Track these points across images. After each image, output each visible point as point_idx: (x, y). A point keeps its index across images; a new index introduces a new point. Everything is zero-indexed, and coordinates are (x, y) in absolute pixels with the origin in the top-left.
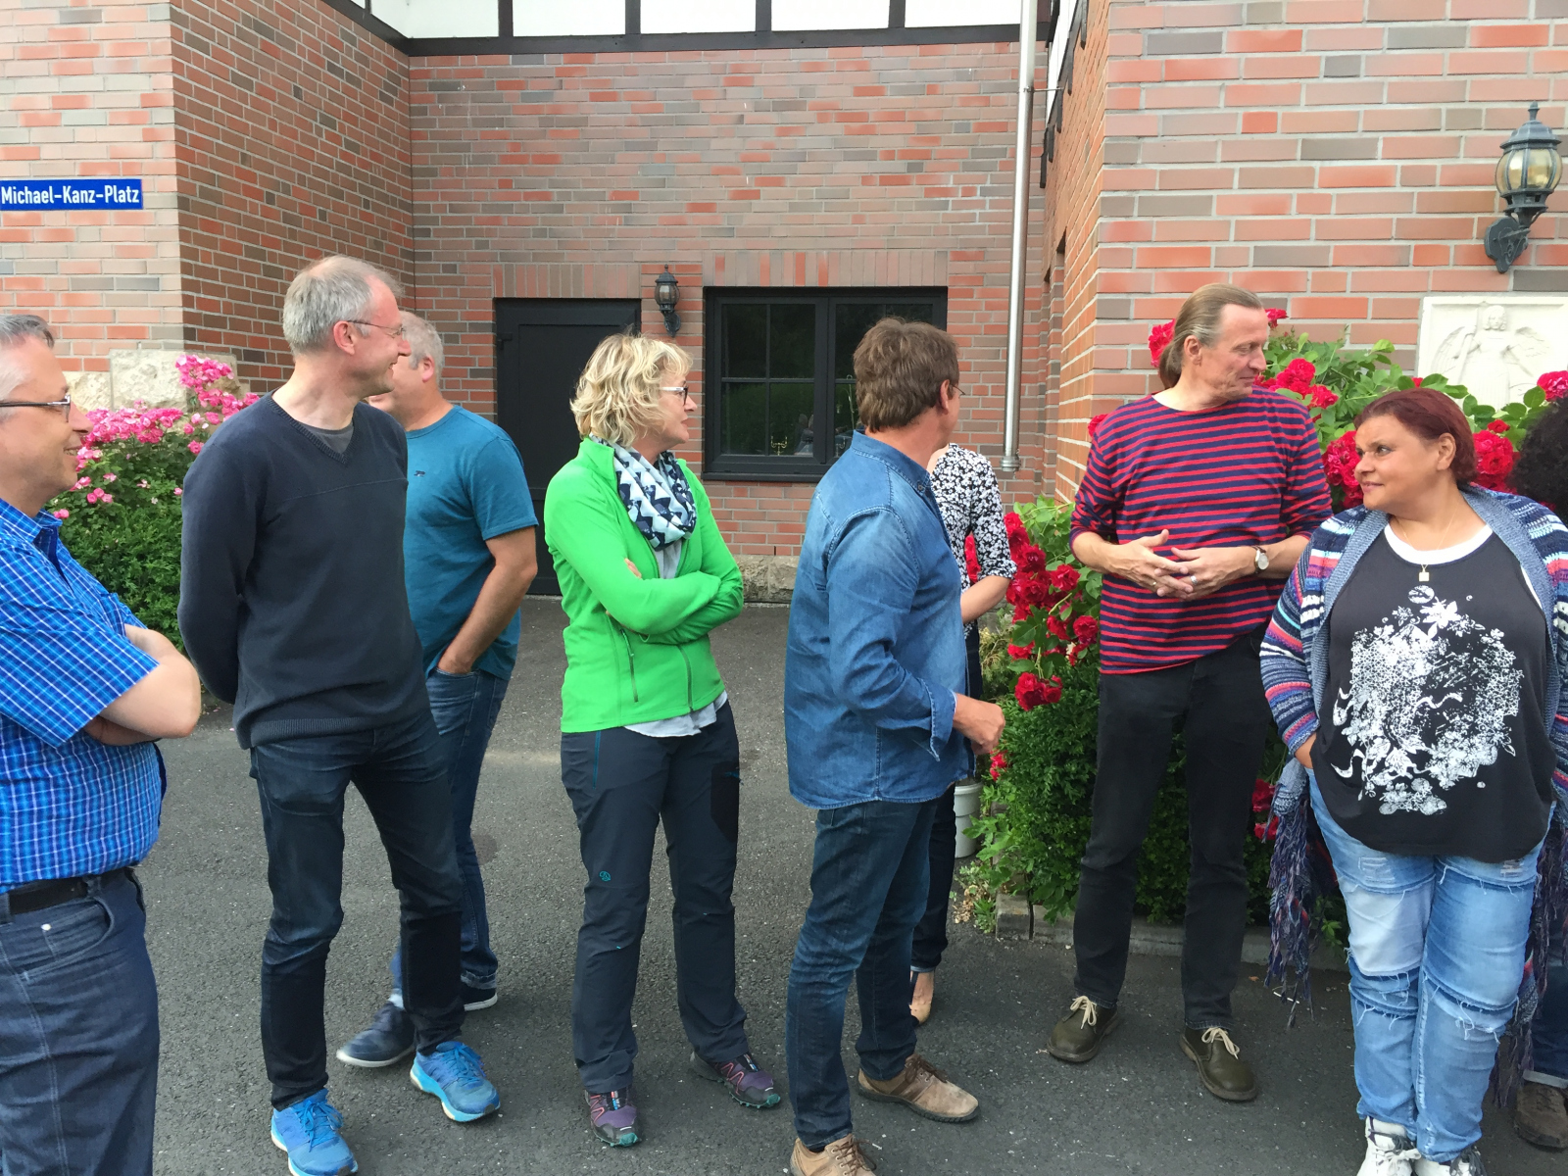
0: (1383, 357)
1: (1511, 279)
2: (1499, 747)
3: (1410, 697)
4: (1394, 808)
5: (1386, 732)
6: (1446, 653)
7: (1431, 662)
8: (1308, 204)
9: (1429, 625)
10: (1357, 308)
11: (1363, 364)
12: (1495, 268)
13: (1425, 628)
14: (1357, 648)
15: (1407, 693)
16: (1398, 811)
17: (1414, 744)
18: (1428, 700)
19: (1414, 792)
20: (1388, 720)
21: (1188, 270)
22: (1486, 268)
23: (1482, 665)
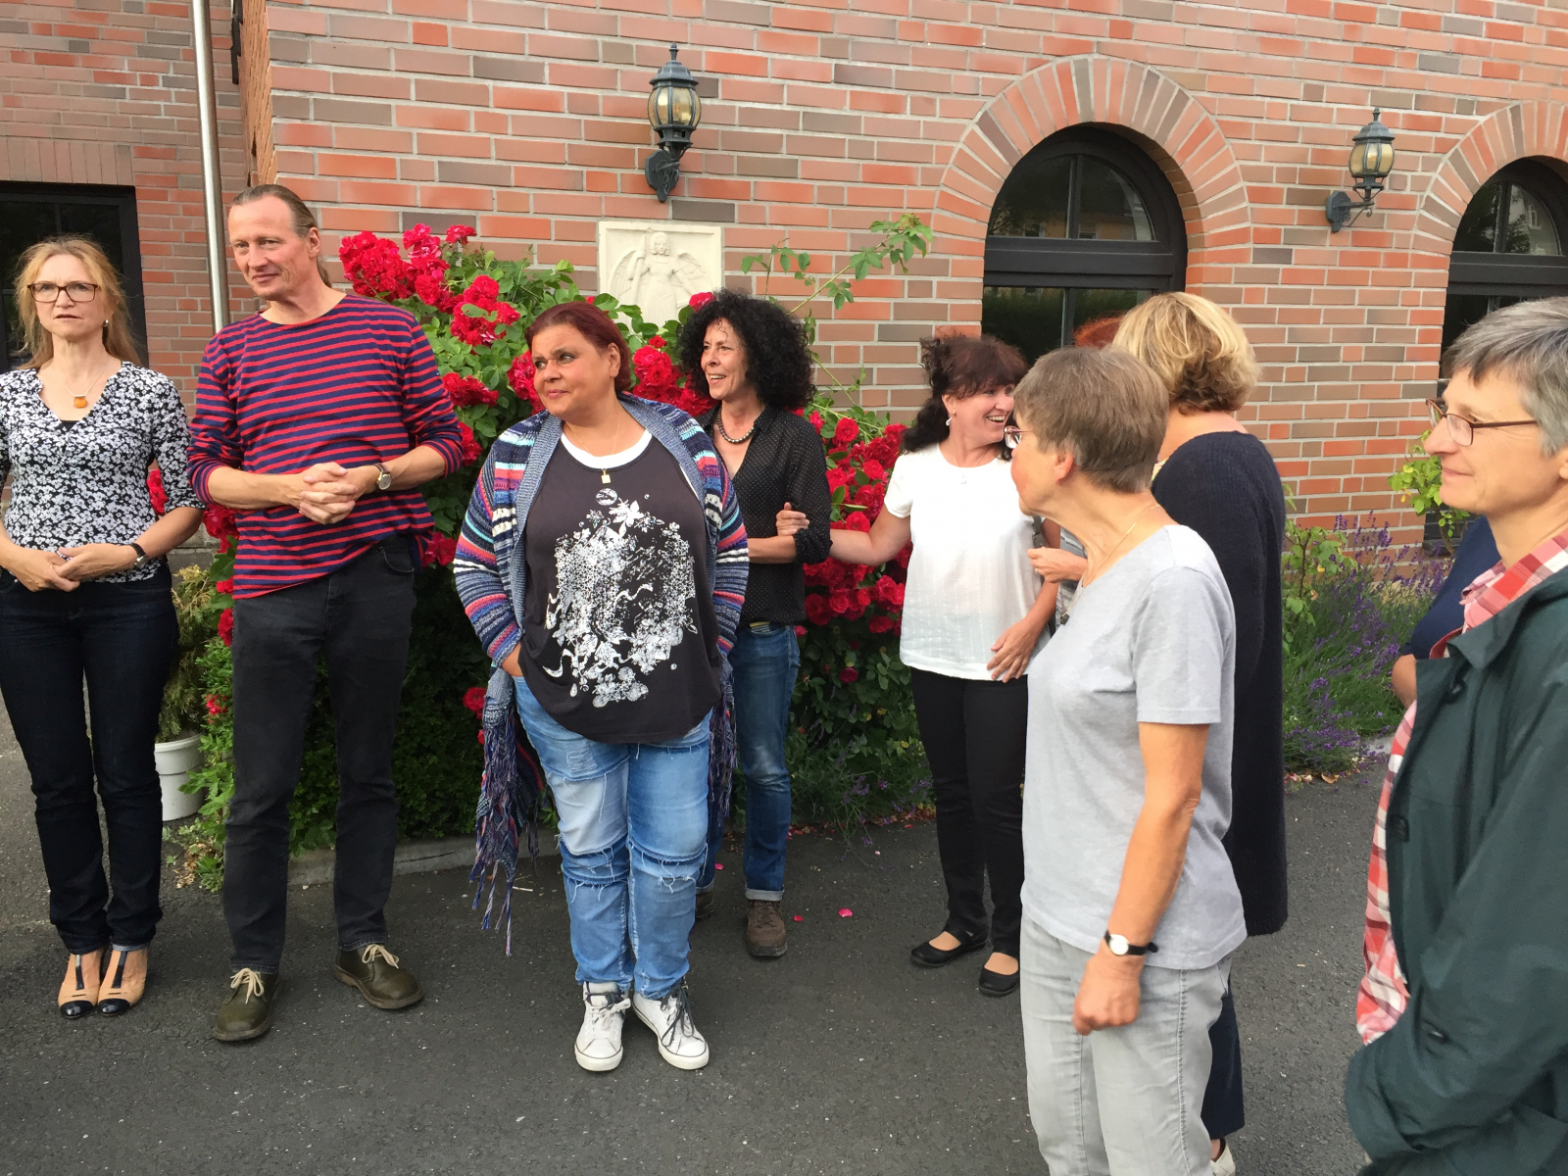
0: (565, 277)
1: (671, 207)
2: (685, 629)
3: (610, 593)
4: (606, 700)
5: (593, 629)
6: (636, 549)
7: (624, 558)
8: (487, 123)
9: (619, 525)
10: (540, 230)
11: (550, 284)
12: (656, 197)
13: (616, 527)
14: (560, 554)
15: (608, 589)
16: (609, 702)
17: (617, 636)
18: (625, 593)
19: (621, 682)
20: (593, 619)
21: (373, 181)
22: (649, 197)
23: (666, 555)
